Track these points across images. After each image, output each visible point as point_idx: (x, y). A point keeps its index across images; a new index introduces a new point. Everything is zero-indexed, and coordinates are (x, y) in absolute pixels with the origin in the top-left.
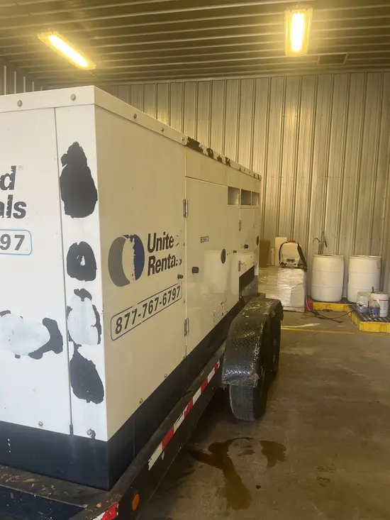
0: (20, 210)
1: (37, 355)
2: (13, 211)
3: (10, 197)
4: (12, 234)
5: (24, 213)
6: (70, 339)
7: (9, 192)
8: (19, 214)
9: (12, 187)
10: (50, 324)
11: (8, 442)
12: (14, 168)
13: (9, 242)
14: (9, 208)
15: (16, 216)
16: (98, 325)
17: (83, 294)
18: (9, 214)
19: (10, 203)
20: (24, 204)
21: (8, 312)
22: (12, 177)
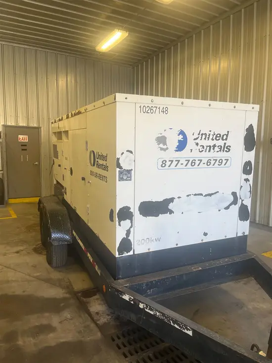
0: (228, 149)
1: (227, 208)
2: (226, 149)
3: (225, 144)
4: (223, 159)
5: (229, 150)
6: (241, 198)
7: (225, 141)
8: (228, 150)
9: (226, 139)
10: (234, 194)
11: (210, 250)
12: (228, 132)
13: (222, 162)
14: (224, 148)
15: (226, 151)
16: (250, 191)
17: (247, 180)
18: (223, 151)
19: (224, 146)
20: (230, 147)
21: (218, 192)
22: (227, 135)
